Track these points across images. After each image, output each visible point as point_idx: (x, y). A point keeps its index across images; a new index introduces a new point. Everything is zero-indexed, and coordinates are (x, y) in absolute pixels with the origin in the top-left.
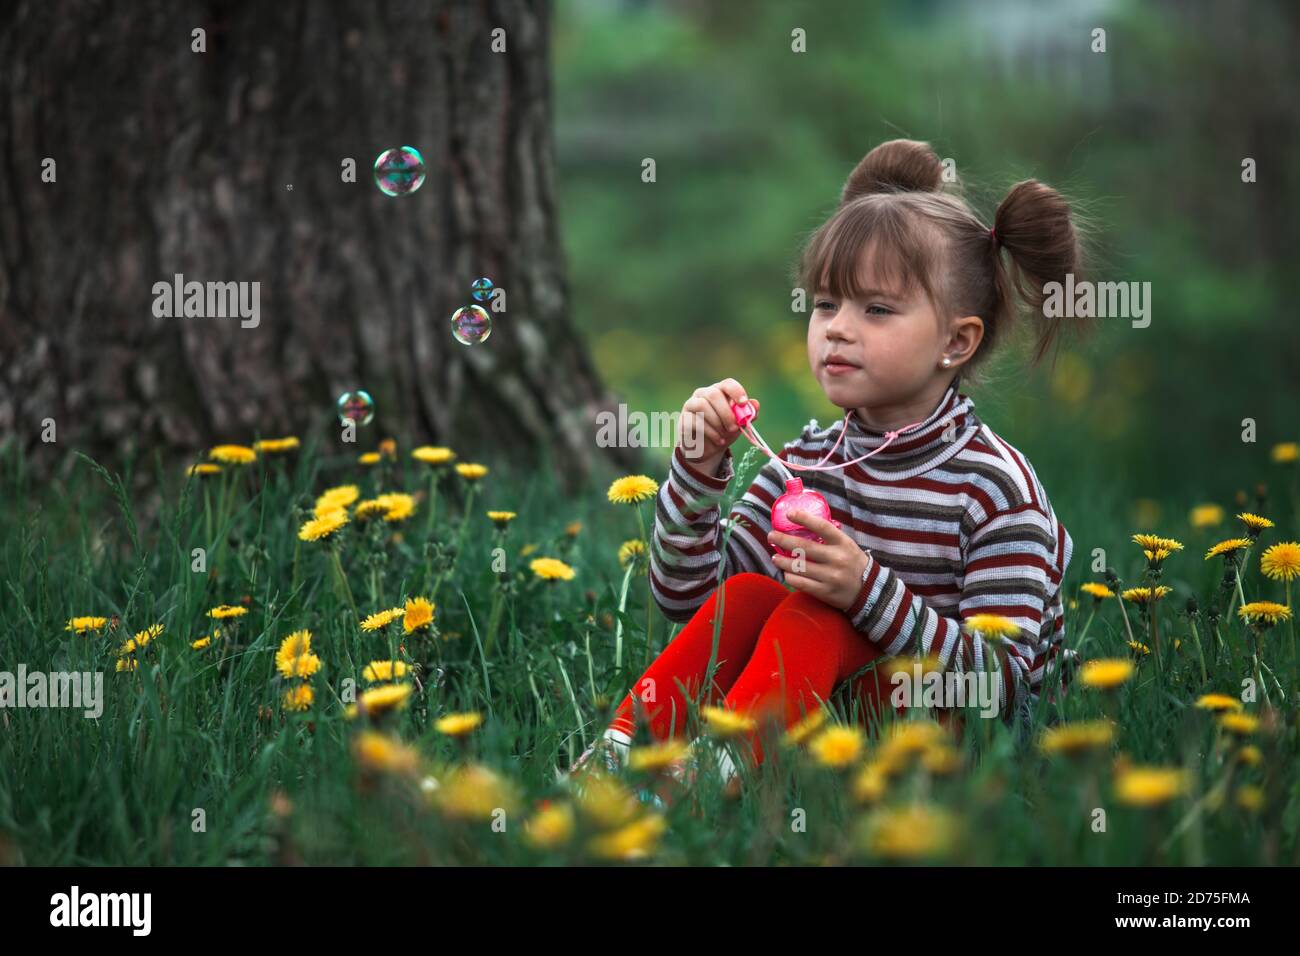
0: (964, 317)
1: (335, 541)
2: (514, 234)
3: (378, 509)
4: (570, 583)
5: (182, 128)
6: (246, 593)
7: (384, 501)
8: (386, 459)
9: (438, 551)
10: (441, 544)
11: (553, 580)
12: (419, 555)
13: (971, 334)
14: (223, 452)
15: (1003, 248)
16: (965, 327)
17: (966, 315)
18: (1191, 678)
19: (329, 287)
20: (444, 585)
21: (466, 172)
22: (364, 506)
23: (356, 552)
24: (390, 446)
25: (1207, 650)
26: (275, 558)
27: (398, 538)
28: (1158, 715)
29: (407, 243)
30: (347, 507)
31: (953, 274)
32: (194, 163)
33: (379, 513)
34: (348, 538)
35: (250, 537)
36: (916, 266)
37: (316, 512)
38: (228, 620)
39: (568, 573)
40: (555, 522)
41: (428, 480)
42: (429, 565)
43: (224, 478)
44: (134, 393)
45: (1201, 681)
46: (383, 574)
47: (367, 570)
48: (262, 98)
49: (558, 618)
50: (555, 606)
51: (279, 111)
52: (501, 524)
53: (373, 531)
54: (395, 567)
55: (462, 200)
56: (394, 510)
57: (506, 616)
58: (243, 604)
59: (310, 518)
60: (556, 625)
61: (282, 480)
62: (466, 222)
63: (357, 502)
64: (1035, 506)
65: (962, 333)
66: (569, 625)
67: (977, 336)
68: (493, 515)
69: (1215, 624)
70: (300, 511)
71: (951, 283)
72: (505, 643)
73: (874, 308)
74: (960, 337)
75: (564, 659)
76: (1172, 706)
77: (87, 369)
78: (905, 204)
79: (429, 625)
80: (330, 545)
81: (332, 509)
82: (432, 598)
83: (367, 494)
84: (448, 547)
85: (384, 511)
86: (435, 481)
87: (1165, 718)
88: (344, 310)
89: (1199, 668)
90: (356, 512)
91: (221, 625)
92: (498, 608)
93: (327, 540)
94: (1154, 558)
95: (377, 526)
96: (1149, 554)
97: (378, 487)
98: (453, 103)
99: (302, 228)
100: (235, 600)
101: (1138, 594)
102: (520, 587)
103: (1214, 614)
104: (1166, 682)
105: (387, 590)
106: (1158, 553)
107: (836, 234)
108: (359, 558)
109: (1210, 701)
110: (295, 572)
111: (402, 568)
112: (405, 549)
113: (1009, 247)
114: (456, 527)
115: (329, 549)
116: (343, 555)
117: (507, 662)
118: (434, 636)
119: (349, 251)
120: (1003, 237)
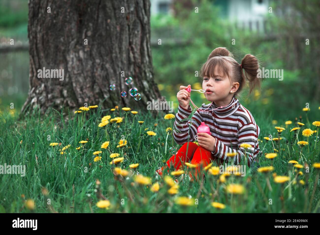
0: (235, 82)
1: (106, 127)
2: (142, 62)
3: (115, 120)
4: (155, 136)
5: (73, 40)
6: (87, 138)
7: (116, 119)
8: (116, 110)
9: (128, 130)
10: (128, 128)
11: (151, 136)
12: (123, 130)
13: (237, 86)
14: (82, 108)
15: (243, 69)
16: (235, 85)
17: (236, 82)
18: (287, 157)
19: (103, 73)
20: (129, 137)
21: (132, 49)
22: (112, 120)
23: (110, 129)
24: (117, 107)
25: (291, 151)
26: (93, 130)
27: (119, 127)
28: (280, 165)
29: (120, 64)
30: (108, 120)
31: (233, 73)
32: (75, 47)
33: (115, 121)
34: (109, 126)
35: (88, 126)
36: (226, 71)
37: (102, 121)
38: (83, 144)
39: (155, 134)
40: (152, 123)
41: (125, 114)
42: (126, 132)
43: (82, 114)
44: (62, 96)
45: (289, 157)
46: (116, 134)
47: (112, 133)
48: (89, 33)
49: (153, 144)
50: (152, 141)
51: (93, 36)
52: (141, 124)
53: (114, 125)
54: (118, 133)
55: (131, 55)
56: (118, 121)
57: (142, 143)
58: (87, 140)
59: (101, 122)
60: (152, 145)
61: (94, 114)
62: (132, 60)
63: (110, 119)
64: (252, 123)
65: (235, 86)
66: (155, 145)
67: (238, 87)
68: (139, 122)
69: (292, 145)
70: (99, 121)
71: (233, 75)
72: (142, 149)
73: (217, 79)
74: (234, 87)
75: (154, 152)
76: (283, 163)
77: (52, 90)
78: (223, 58)
79: (126, 145)
80: (105, 128)
81: (105, 120)
82: (126, 139)
83: (112, 117)
84: (130, 128)
85: (116, 121)
86: (127, 115)
87: (282, 165)
88: (106, 78)
89: (289, 155)
90: (110, 121)
91: (82, 145)
92: (140, 141)
93: (104, 127)
94: (279, 132)
95: (115, 124)
96: (278, 131)
97: (115, 116)
98: (130, 35)
99: (98, 61)
100: (85, 140)
101: (276, 139)
102: (145, 137)
103: (292, 143)
104: (282, 158)
105: (117, 137)
106: (280, 131)
107: (209, 64)
108: (110, 131)
109: (291, 162)
110: (97, 133)
111: (120, 133)
112: (120, 129)
113: (244, 68)
114: (131, 124)
115: (105, 129)
116: (107, 130)
117: (142, 153)
118: (127, 147)
119: (108, 66)
120: (243, 66)
